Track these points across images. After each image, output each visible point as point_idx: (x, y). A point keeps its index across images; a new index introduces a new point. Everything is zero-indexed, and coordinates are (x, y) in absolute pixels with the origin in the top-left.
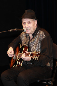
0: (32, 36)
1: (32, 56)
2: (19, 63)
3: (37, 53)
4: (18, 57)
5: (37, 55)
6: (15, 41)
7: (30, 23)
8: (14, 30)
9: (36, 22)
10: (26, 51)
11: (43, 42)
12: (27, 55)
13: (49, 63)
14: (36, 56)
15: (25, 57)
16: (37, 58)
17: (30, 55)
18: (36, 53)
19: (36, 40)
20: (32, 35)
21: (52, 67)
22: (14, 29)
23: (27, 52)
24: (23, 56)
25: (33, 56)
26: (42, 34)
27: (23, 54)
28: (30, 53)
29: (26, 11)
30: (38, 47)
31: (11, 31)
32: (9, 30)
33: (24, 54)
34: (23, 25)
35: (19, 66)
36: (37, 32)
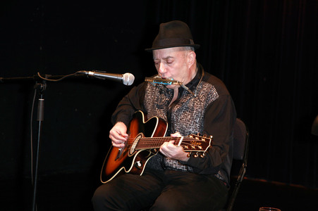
1: (186, 147)
5: (204, 145)
18: (200, 138)
25: (189, 147)
28: (182, 138)
29: (162, 26)
35: (137, 170)
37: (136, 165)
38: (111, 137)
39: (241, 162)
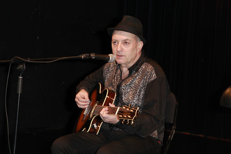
0: (128, 72)
1: (121, 116)
2: (95, 125)
3: (132, 111)
4: (93, 111)
5: (132, 114)
6: (91, 78)
7: (126, 43)
8: (90, 56)
9: (141, 45)
10: (110, 104)
11: (150, 88)
12: (112, 111)
13: (156, 132)
14: (129, 117)
15: (108, 115)
16: (130, 121)
17: (118, 114)
18: (130, 109)
19: (136, 81)
20: (128, 69)
21: (162, 140)
22: (90, 53)
23: (112, 105)
24: (104, 113)
25: (123, 116)
26: (150, 72)
27: (104, 109)
28: (119, 108)
29: (125, 17)
30: (139, 96)
31: (84, 58)
32: (80, 56)
33: (107, 108)
34: (113, 45)
35: (94, 131)
36: (140, 66)
37: (93, 126)
38: (76, 100)
39: (171, 125)
